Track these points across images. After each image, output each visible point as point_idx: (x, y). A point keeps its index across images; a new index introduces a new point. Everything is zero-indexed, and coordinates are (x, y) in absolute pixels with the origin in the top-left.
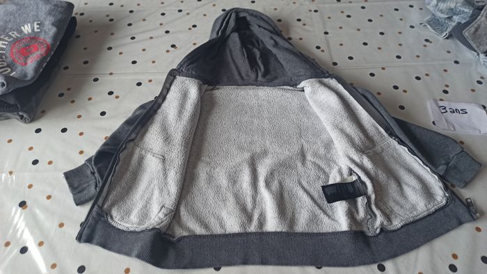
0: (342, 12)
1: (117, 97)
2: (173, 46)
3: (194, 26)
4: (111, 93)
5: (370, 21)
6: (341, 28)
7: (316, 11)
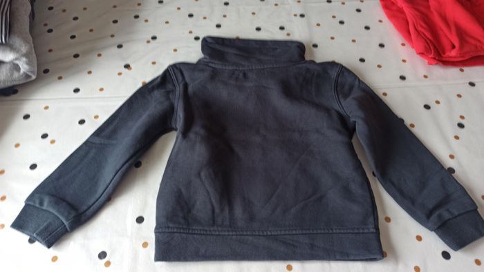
0: (334, 17)
1: (53, 142)
2: (127, 66)
3: (154, 38)
4: (45, 136)
5: (367, 28)
6: (332, 38)
7: (302, 16)
